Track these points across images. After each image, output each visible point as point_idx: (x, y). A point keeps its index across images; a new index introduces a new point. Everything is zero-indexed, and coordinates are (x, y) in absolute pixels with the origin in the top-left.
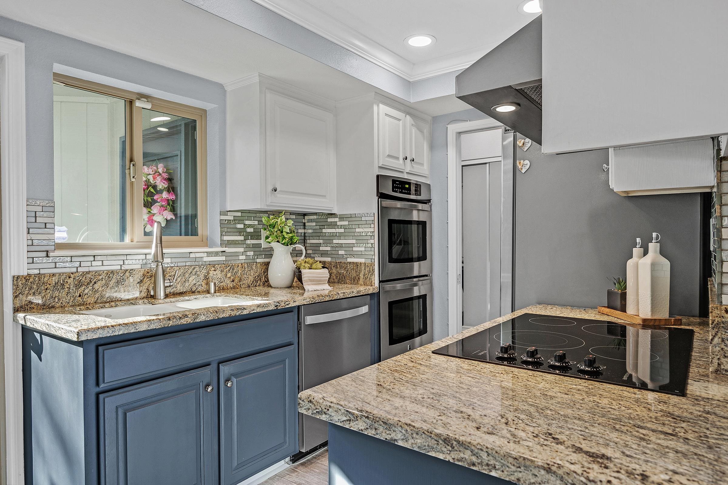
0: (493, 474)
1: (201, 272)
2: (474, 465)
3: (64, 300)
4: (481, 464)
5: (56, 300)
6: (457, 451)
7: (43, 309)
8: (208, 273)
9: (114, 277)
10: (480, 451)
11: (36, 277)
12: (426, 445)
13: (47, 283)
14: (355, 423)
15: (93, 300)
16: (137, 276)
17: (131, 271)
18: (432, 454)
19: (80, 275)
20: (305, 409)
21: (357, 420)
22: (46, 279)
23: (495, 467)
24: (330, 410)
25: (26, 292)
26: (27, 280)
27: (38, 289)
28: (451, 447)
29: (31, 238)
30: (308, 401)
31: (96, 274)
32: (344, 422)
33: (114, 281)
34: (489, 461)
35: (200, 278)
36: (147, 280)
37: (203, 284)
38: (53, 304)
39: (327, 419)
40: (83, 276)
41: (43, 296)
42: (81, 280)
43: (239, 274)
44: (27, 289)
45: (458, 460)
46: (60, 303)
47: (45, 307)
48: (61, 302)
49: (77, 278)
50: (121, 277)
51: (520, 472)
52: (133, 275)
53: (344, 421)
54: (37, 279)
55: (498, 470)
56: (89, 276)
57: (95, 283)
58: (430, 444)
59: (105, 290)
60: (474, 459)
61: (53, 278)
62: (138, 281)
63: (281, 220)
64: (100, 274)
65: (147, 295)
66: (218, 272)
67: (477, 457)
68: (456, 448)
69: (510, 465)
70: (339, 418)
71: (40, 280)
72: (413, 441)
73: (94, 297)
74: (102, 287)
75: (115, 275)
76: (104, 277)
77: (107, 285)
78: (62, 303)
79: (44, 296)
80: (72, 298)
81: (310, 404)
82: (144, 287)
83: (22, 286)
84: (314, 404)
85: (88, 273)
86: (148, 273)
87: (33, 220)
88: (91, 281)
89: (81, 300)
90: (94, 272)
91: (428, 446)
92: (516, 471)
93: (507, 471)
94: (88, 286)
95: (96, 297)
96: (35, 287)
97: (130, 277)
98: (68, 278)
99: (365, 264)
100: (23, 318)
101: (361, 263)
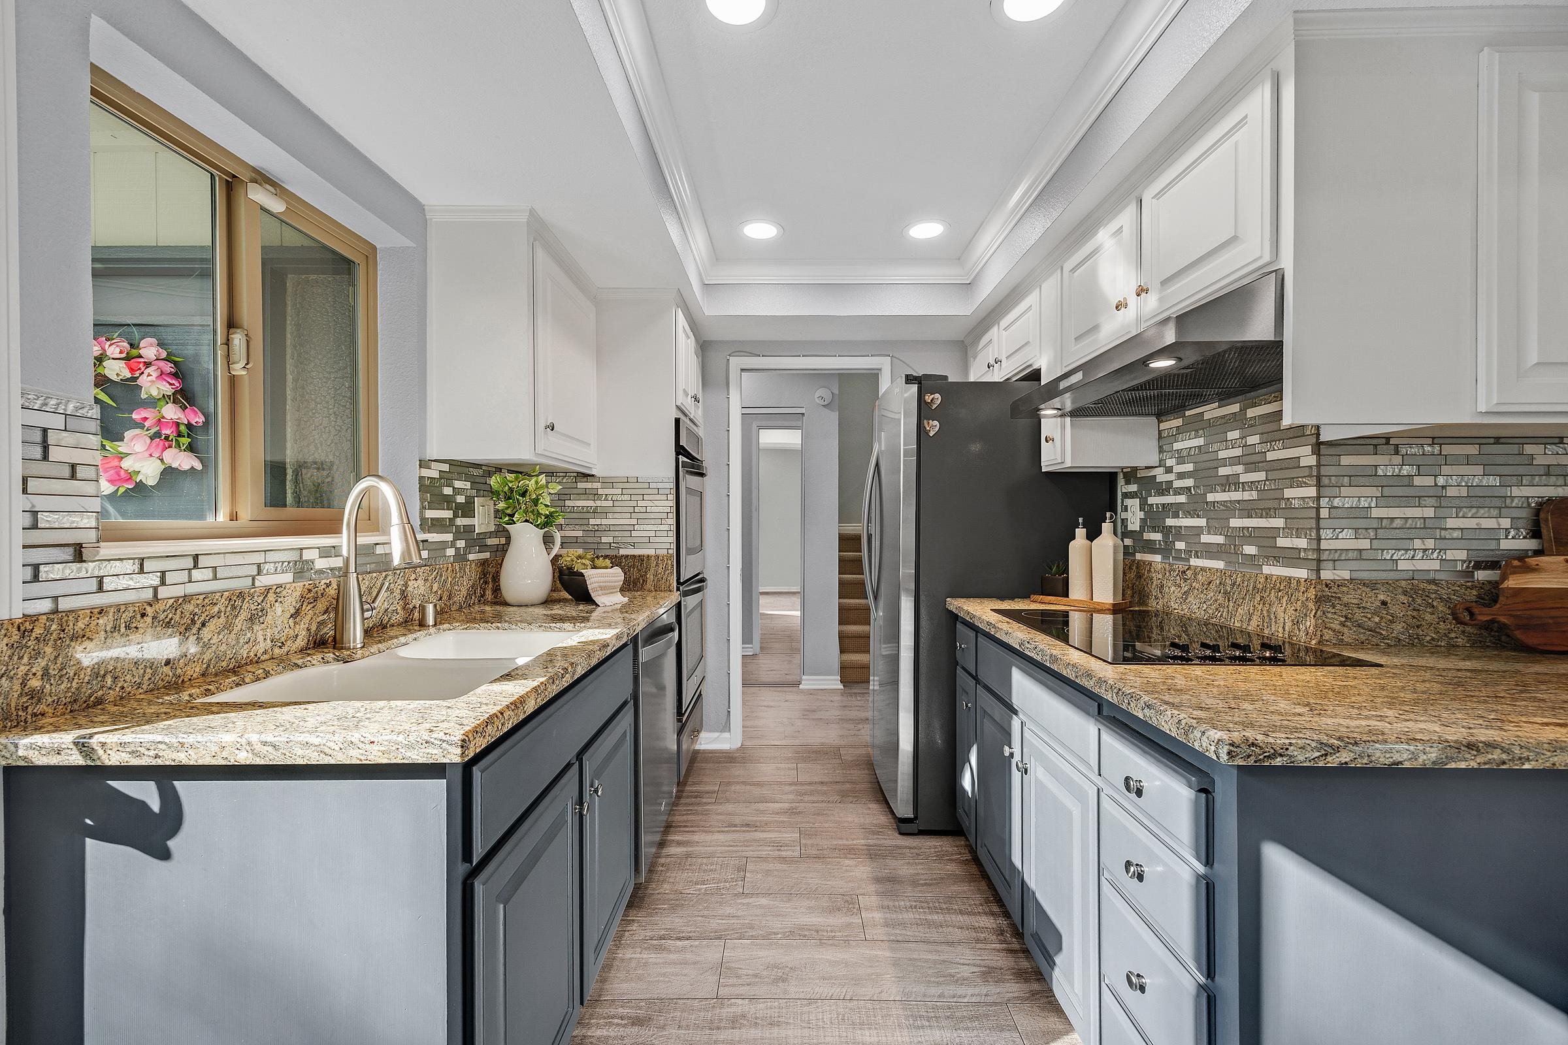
0: (1526, 766)
1: (397, 584)
2: (1504, 763)
3: (128, 678)
4: (1512, 760)
5: (109, 680)
6: (1483, 753)
7: (71, 711)
8: (406, 585)
9: (245, 606)
10: (1511, 746)
11: (52, 620)
12: (1443, 756)
13: (84, 636)
14: (1334, 757)
15: (197, 670)
16: (289, 601)
17: (278, 590)
18: (1453, 765)
19: (168, 606)
20: (1242, 758)
21: (1339, 751)
22: (81, 625)
23: (1529, 759)
24: (1291, 748)
25: (22, 668)
26: (24, 633)
27: (56, 658)
28: (1476, 751)
29: (33, 506)
30: (1248, 746)
31: (206, 601)
32: (1316, 759)
33: (244, 615)
34: (1521, 754)
35: (395, 596)
36: (309, 608)
37: (399, 608)
38: (100, 693)
39: (1285, 762)
40: (176, 610)
41: (72, 674)
42: (171, 619)
43: (449, 585)
44: (25, 660)
45: (1485, 764)
46: (117, 689)
47: (76, 707)
48: (119, 685)
49: (162, 617)
50: (259, 604)
51: (1556, 755)
52: (282, 599)
53: (1316, 757)
54: (54, 627)
55: (1531, 761)
56: (189, 607)
57: (203, 625)
58: (1449, 754)
59: (224, 640)
60: (1504, 756)
61: (101, 621)
62: (292, 612)
63: (537, 483)
64: (215, 601)
65: (308, 644)
66: (420, 582)
67: (1508, 753)
68: (1482, 751)
69: (1545, 752)
70: (1307, 756)
71: (63, 631)
72: (1425, 757)
73: (200, 661)
74: (219, 633)
75: (247, 600)
76: (223, 609)
77: (228, 627)
78: (123, 688)
79: (75, 675)
80: (148, 670)
81: (1252, 748)
82: (302, 626)
83: (9, 653)
84: (1260, 747)
85: (187, 598)
86: (310, 591)
87: (37, 452)
88: (193, 622)
89: (171, 674)
90: (201, 597)
91: (1446, 757)
92: (1552, 756)
93: (1542, 759)
94: (187, 635)
95: (205, 661)
96: (48, 650)
97: (277, 604)
98: (139, 616)
99: (657, 557)
100: (71, 746)
101: (648, 556)
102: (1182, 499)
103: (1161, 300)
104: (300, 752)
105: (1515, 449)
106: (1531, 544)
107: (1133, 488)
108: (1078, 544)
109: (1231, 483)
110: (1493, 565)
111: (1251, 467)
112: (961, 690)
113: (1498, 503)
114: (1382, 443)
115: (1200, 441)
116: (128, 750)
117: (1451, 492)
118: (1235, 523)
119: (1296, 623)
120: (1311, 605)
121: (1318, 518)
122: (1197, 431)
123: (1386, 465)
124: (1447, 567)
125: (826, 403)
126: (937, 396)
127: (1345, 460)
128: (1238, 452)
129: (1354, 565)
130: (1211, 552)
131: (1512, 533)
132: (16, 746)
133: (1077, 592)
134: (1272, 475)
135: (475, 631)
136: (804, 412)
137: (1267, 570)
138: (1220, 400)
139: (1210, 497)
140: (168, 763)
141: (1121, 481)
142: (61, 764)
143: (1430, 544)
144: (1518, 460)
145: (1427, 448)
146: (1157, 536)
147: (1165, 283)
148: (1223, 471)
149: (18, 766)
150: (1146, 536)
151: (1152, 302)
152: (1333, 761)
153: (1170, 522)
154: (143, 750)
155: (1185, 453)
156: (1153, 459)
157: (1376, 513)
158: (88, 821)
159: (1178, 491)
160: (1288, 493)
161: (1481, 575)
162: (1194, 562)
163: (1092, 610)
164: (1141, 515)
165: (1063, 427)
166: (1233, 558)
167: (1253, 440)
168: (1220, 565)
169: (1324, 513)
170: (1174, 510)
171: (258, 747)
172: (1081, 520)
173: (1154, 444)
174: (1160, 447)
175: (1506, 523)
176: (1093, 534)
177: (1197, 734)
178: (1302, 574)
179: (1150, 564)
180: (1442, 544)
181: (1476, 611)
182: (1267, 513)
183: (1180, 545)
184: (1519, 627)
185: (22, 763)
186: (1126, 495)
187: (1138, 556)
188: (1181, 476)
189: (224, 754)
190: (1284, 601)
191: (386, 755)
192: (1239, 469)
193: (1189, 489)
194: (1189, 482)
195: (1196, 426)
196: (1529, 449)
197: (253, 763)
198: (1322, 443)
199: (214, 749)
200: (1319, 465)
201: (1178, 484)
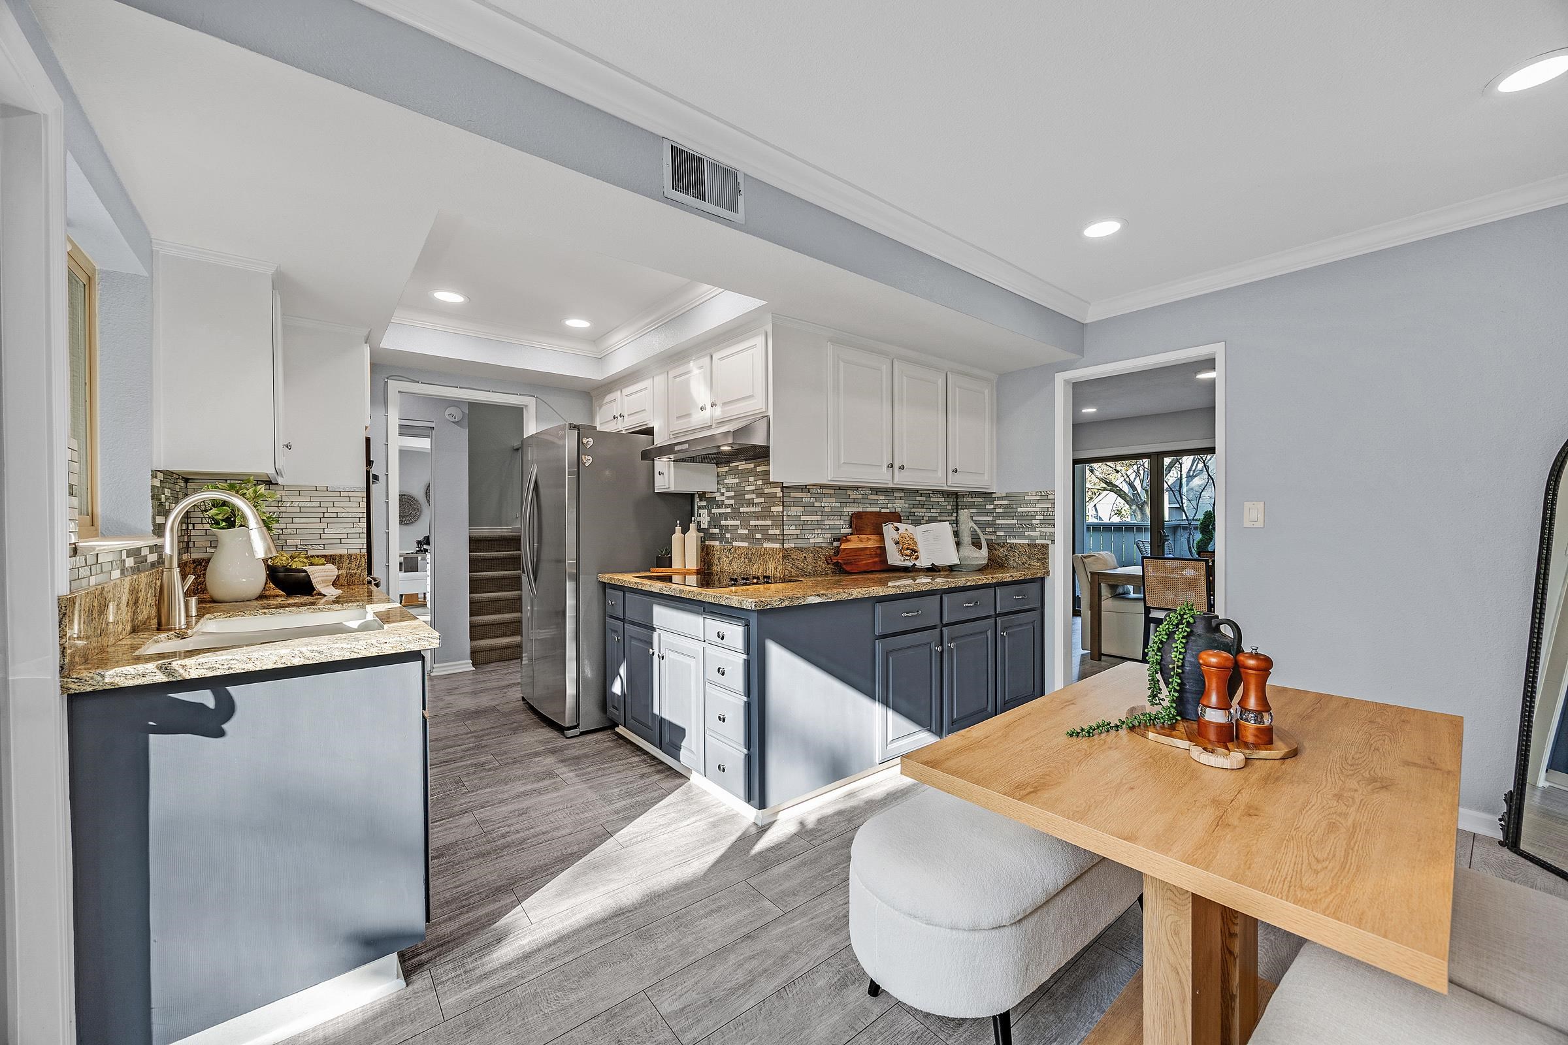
63: (255, 492)
99: (350, 556)
100: (156, 670)
101: (341, 555)
102: (729, 510)
103: (723, 412)
104: (338, 654)
105: (844, 492)
106: (849, 531)
107: (704, 503)
108: (677, 536)
109: (750, 503)
110: (838, 540)
111: (759, 495)
112: (610, 631)
113: (840, 514)
114: (804, 488)
115: (737, 480)
116: (205, 667)
117: (826, 509)
118: (752, 523)
119: (776, 569)
120: (781, 560)
121: (783, 521)
122: (735, 475)
123: (806, 498)
124: (825, 541)
125: (456, 420)
126: (590, 439)
127: (792, 495)
128: (753, 488)
129: (796, 541)
130: (743, 538)
131: (844, 526)
132: (103, 676)
133: (677, 564)
134: (767, 500)
135: (240, 618)
136: (434, 426)
137: (765, 545)
138: (746, 460)
139: (742, 510)
140: (238, 671)
141: (697, 499)
142: (146, 683)
143: (820, 531)
144: (844, 496)
145: (819, 491)
146: (717, 531)
147: (724, 404)
148: (747, 497)
149: (104, 689)
150: (712, 531)
151: (718, 412)
152: (784, 605)
153: (723, 523)
154: (217, 666)
155: (730, 486)
156: (714, 488)
157: (803, 518)
158: (151, 723)
159: (727, 506)
160: (773, 509)
161: (835, 544)
162: (735, 544)
163: (685, 574)
164: (709, 519)
165: (669, 467)
166: (751, 541)
167: (759, 482)
168: (746, 544)
169: (785, 518)
170: (724, 516)
171: (308, 654)
172: (678, 522)
173: (715, 479)
174: (718, 481)
175: (842, 522)
176: (685, 530)
177: (745, 602)
178: (778, 546)
179: (713, 546)
180: (823, 531)
181: (832, 558)
182: (765, 518)
183: (728, 535)
184: (845, 564)
185: (110, 687)
186: (700, 507)
187: (707, 543)
188: (728, 498)
189: (283, 661)
190: (771, 559)
191: (394, 649)
192: (754, 496)
193: (732, 505)
194: (732, 502)
195: (735, 472)
196: (849, 492)
197: (304, 663)
198: (785, 487)
199: (275, 658)
200: (783, 497)
201: (727, 502)
